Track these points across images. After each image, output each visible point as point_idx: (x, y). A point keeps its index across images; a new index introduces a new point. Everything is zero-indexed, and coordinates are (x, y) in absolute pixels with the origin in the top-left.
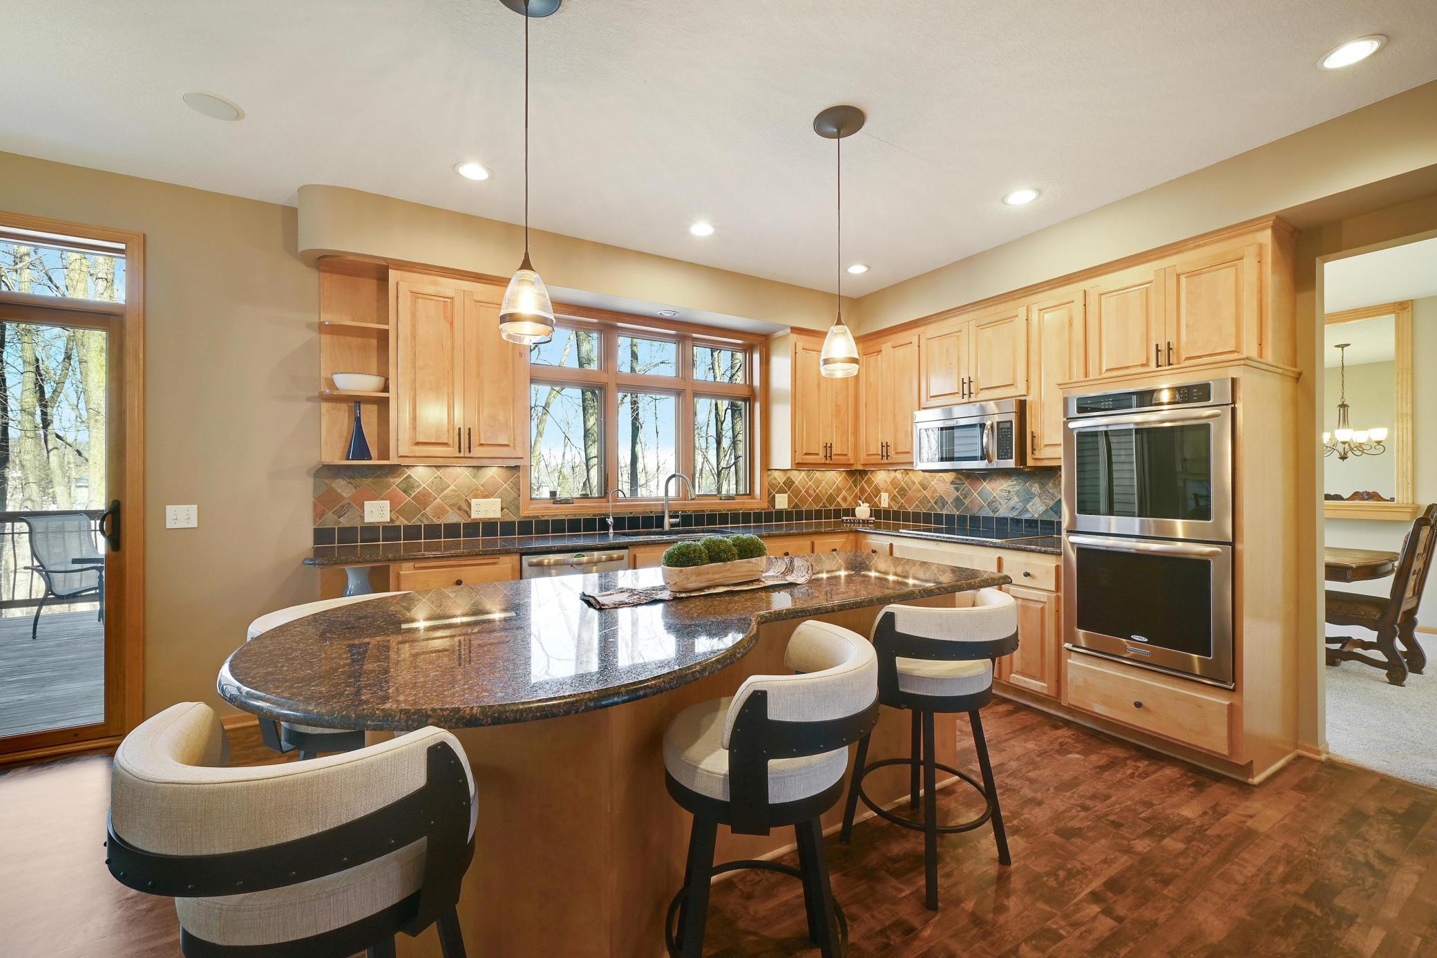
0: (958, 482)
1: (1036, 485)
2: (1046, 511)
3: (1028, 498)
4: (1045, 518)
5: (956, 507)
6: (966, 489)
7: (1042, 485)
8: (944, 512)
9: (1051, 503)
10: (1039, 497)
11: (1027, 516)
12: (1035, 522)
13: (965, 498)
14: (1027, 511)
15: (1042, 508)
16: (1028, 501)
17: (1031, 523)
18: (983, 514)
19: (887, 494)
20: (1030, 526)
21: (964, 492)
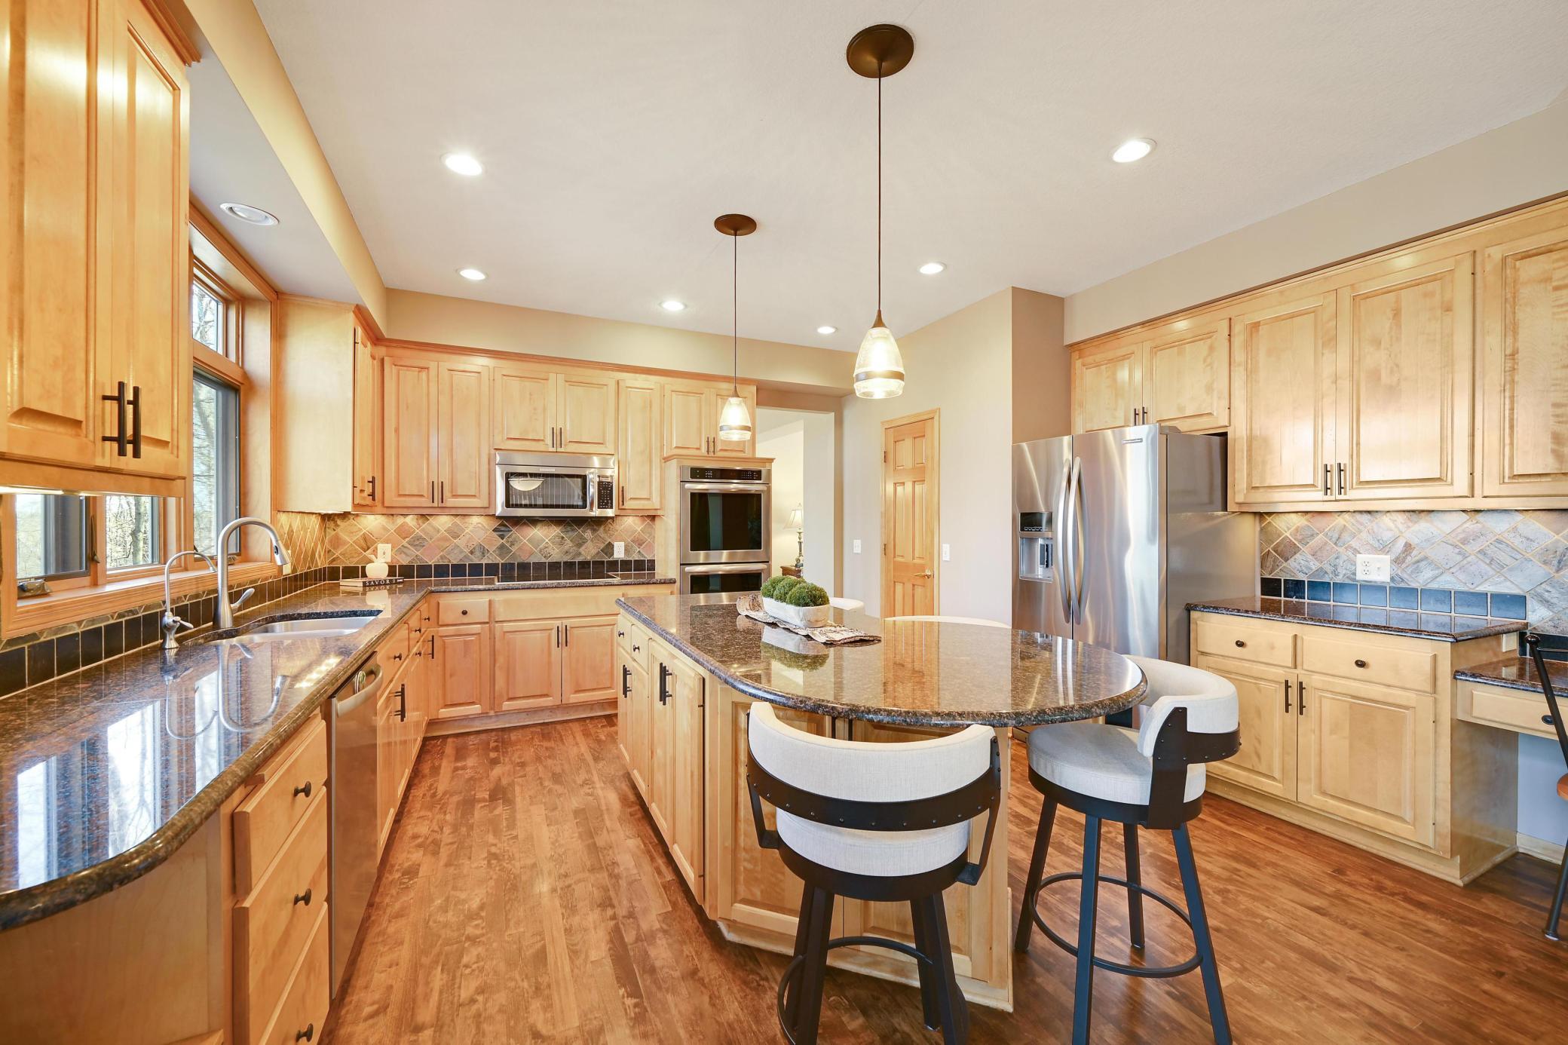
0: (503, 528)
1: (589, 531)
2: (598, 553)
3: (580, 543)
4: (597, 559)
5: (500, 555)
6: (514, 536)
7: (594, 531)
8: (484, 561)
9: (602, 546)
10: (592, 541)
11: (581, 559)
12: (588, 563)
13: (512, 544)
14: (580, 554)
15: (594, 551)
16: (579, 545)
17: (584, 565)
18: (533, 560)
19: (390, 545)
20: (583, 567)
21: (510, 540)
